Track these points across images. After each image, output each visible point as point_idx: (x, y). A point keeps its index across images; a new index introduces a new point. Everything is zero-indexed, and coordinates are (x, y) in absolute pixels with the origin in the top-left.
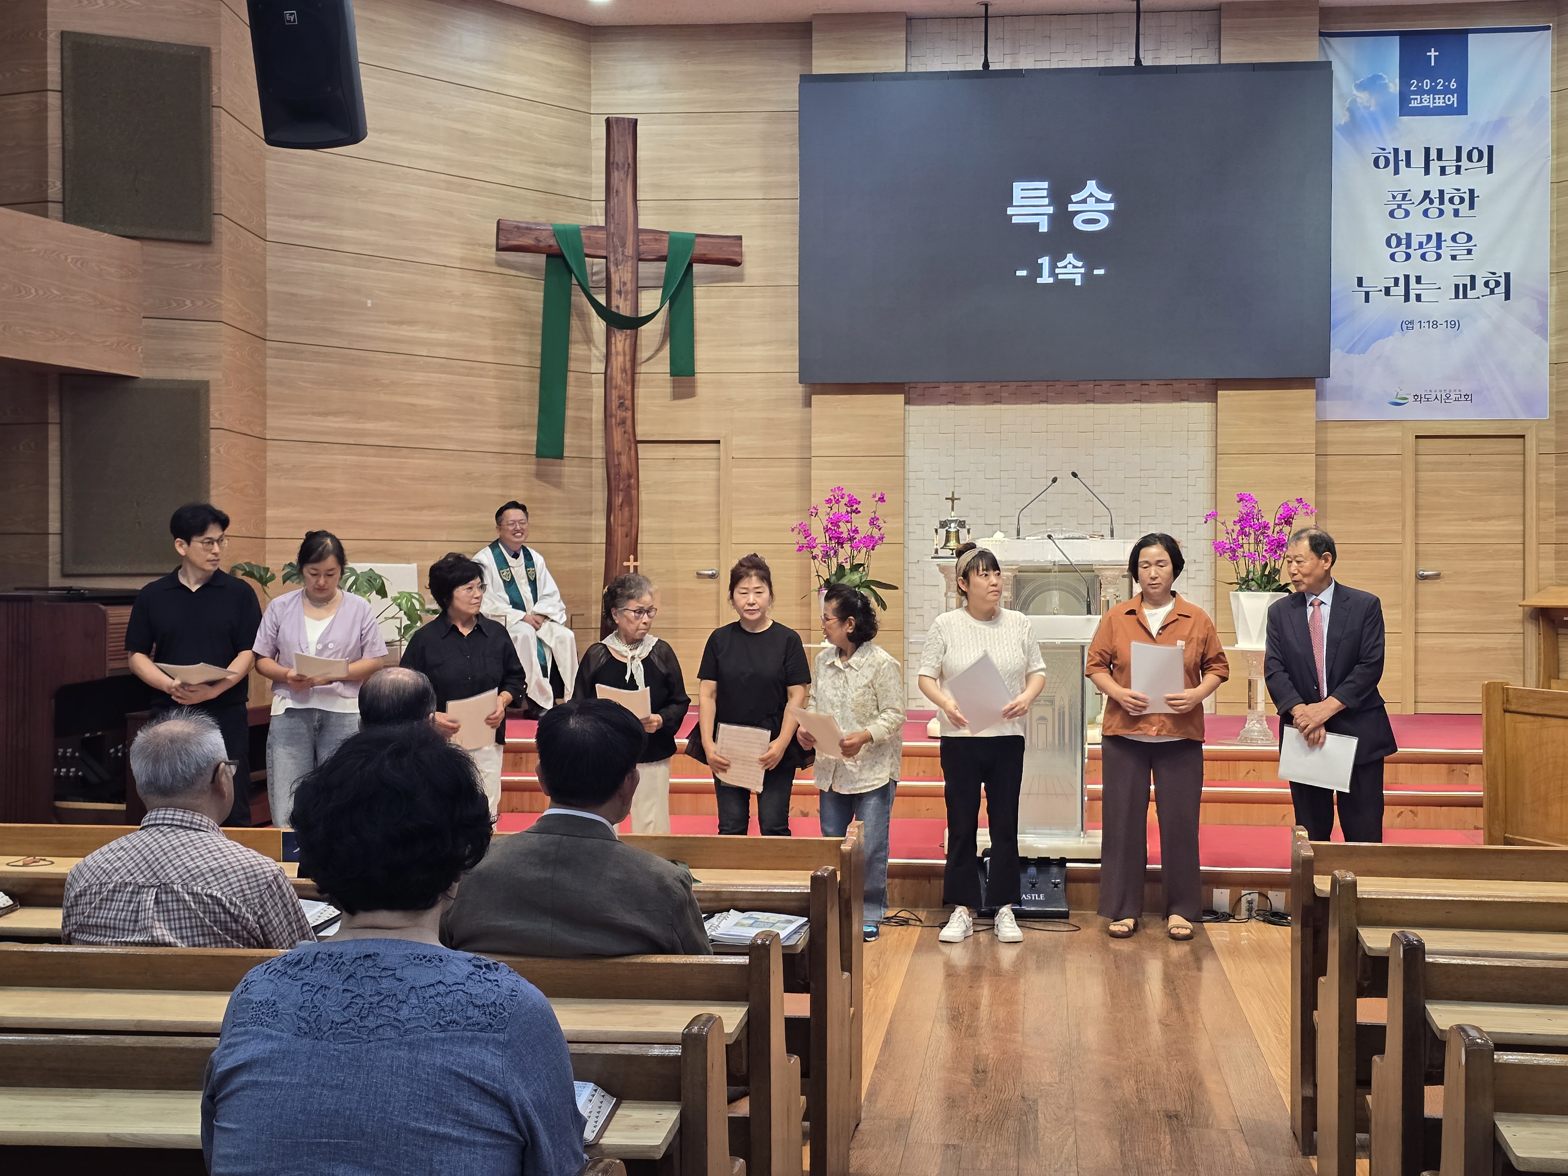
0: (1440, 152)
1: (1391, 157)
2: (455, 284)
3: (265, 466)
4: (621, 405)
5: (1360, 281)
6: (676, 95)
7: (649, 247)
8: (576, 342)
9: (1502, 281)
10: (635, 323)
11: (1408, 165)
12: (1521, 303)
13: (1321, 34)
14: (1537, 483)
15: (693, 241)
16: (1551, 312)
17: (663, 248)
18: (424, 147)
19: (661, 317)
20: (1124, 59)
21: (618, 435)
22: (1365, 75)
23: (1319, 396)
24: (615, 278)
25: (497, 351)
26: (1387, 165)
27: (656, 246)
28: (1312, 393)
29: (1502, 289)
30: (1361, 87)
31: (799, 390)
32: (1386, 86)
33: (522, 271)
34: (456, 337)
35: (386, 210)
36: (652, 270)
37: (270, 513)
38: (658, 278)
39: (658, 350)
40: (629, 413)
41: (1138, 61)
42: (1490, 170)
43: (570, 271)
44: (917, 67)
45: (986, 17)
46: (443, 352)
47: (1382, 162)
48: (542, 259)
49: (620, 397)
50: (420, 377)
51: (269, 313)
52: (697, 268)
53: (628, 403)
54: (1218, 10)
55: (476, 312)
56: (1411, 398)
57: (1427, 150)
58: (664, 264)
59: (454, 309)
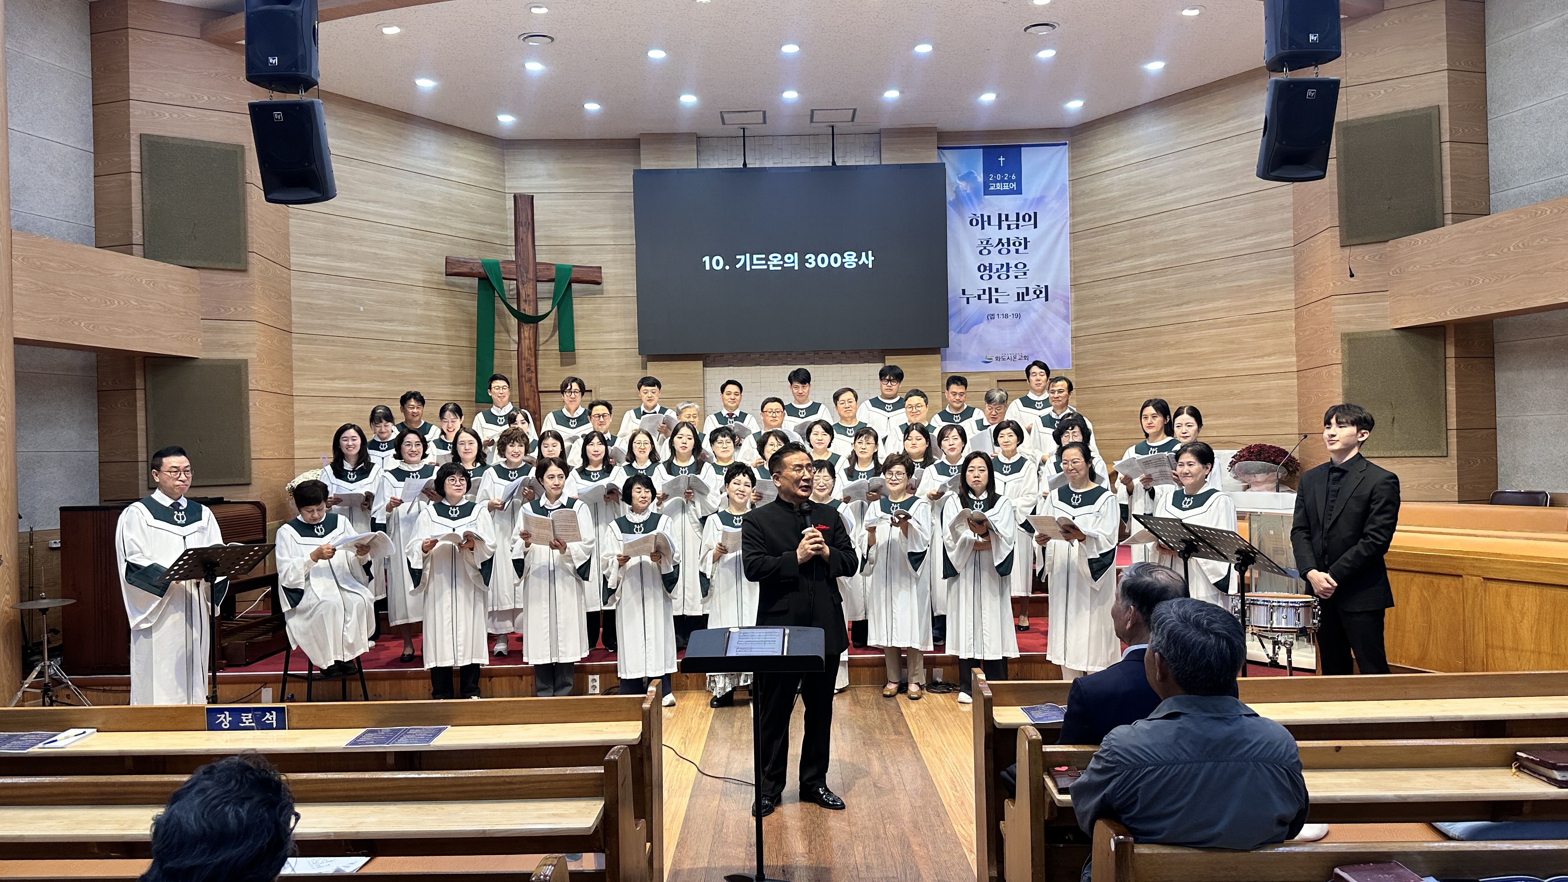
0: (1007, 216)
1: (980, 219)
2: (419, 296)
3: (292, 413)
4: (529, 369)
5: (964, 291)
6: (558, 182)
7: (544, 274)
8: (500, 332)
9: (1043, 290)
10: (535, 320)
11: (989, 224)
12: (1056, 304)
13: (939, 148)
15: (571, 270)
16: (1072, 308)
17: (553, 274)
18: (396, 212)
19: (553, 315)
20: (825, 162)
21: (526, 388)
22: (964, 171)
23: (943, 359)
24: (522, 292)
25: (448, 338)
26: (977, 224)
27: (547, 272)
28: (939, 356)
29: (1043, 295)
30: (962, 179)
31: (640, 359)
32: (976, 178)
33: (463, 288)
34: (421, 329)
35: (373, 250)
36: (546, 288)
37: (296, 442)
38: (550, 293)
39: (552, 336)
40: (534, 375)
41: (834, 163)
42: (1035, 227)
43: (494, 289)
44: (703, 166)
45: (744, 137)
46: (412, 339)
47: (974, 222)
48: (475, 281)
49: (527, 365)
50: (397, 354)
51: (293, 315)
52: (575, 286)
53: (533, 368)
54: (879, 133)
55: (434, 314)
56: (994, 359)
57: (1000, 215)
58: (553, 284)
59: (419, 312)
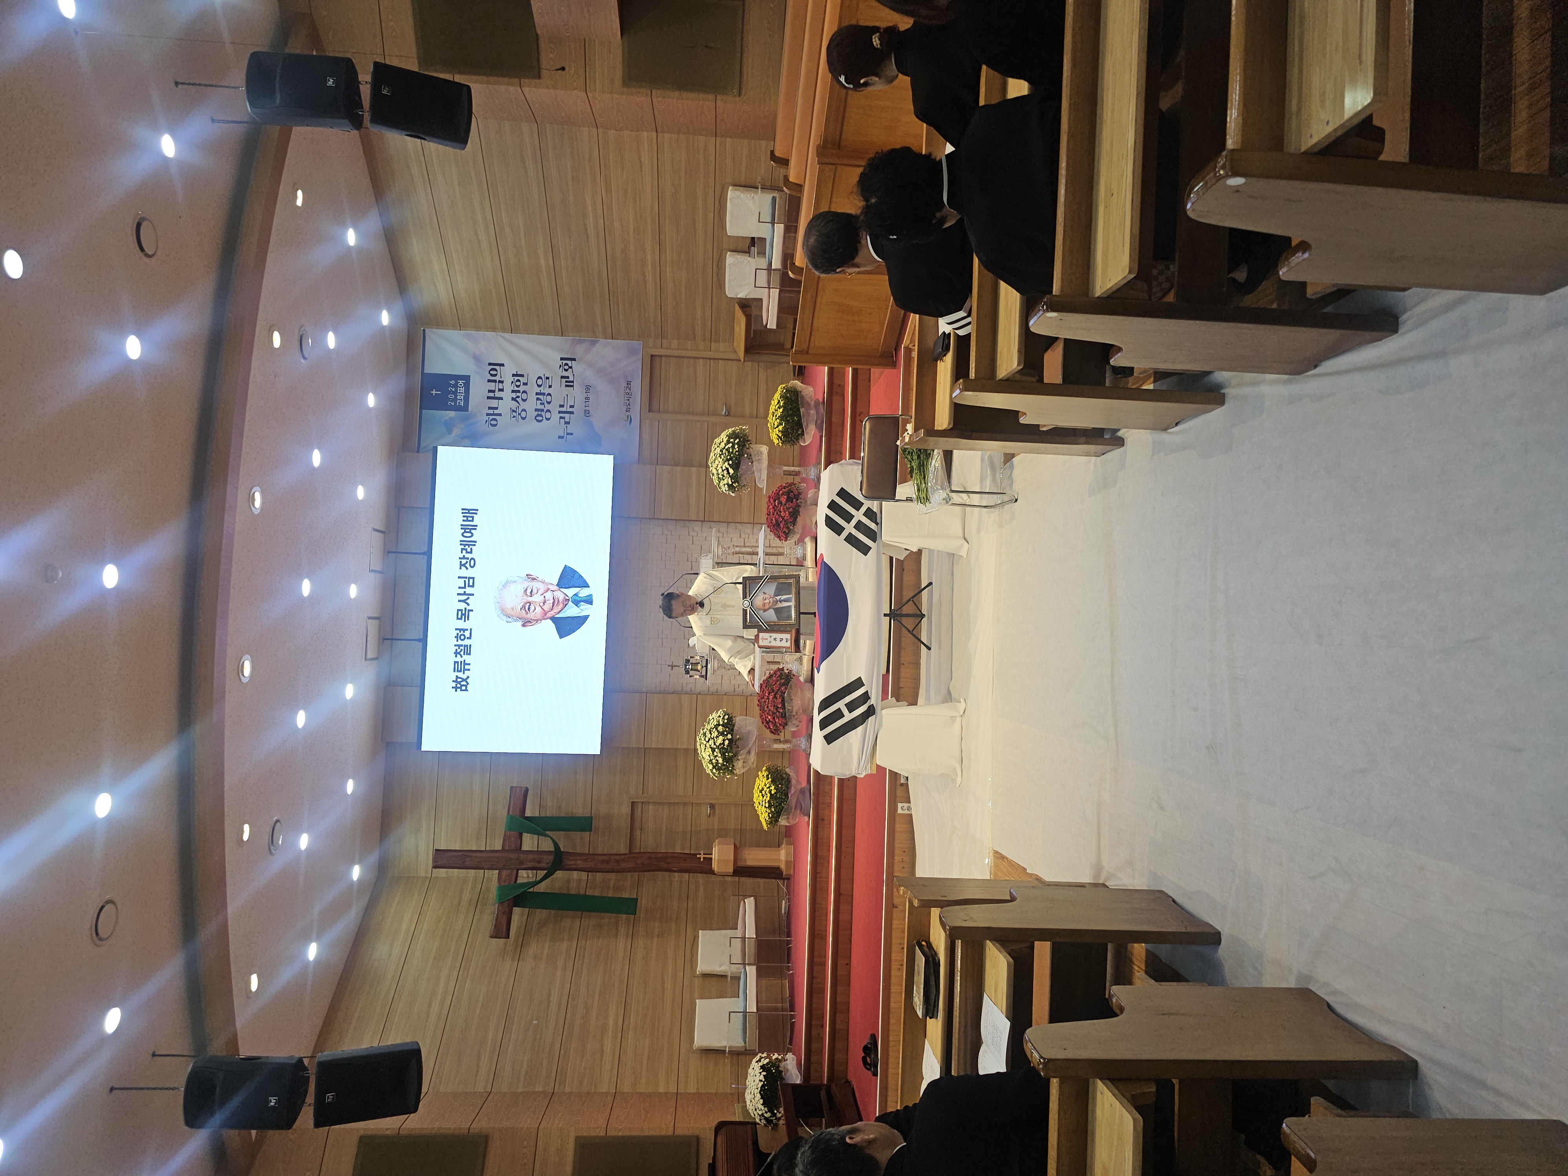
0: (490, 391)
1: (491, 417)
2: (527, 965)
3: (632, 1093)
4: (607, 862)
5: (560, 437)
7: (513, 843)
8: (568, 888)
9: (564, 362)
10: (558, 853)
11: (497, 408)
12: (578, 353)
14: (678, 349)
15: (511, 816)
16: (584, 337)
17: (514, 834)
19: (555, 836)
25: (570, 939)
27: (512, 840)
29: (569, 362)
30: (450, 432)
32: (451, 415)
33: (522, 922)
34: (560, 965)
35: (478, 1009)
37: (661, 1090)
38: (533, 837)
39: (576, 839)
40: (613, 857)
41: (424, 554)
42: (503, 365)
43: (525, 893)
45: (392, 639)
47: (494, 422)
48: (517, 910)
49: (602, 863)
50: (583, 990)
51: (536, 1090)
52: (528, 813)
53: (606, 858)
56: (628, 413)
57: (488, 398)
58: (525, 835)
59: (543, 967)
